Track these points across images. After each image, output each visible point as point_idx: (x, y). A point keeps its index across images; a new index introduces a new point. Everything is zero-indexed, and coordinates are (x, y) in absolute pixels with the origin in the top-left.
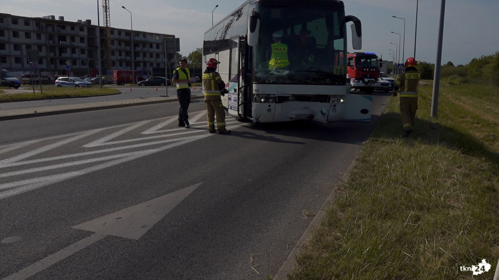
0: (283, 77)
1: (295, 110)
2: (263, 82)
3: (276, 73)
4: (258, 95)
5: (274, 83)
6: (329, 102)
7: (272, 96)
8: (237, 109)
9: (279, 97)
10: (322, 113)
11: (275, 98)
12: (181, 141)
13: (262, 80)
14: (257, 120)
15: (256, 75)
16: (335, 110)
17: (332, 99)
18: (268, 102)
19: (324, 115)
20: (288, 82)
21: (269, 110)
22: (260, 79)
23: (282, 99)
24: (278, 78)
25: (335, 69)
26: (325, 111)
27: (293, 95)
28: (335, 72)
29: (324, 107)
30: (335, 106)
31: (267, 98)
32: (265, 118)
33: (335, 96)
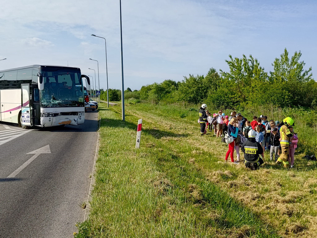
0: (56, 104)
1: (62, 120)
2: (46, 107)
3: (52, 102)
4: (43, 113)
5: (51, 107)
6: (78, 115)
7: (51, 113)
8: (30, 122)
9: (54, 114)
10: (75, 120)
11: (52, 114)
12: (20, 133)
13: (46, 106)
14: (44, 126)
15: (42, 104)
16: (80, 119)
17: (79, 114)
18: (49, 116)
19: (76, 121)
20: (58, 106)
21: (50, 120)
22: (44, 105)
23: (56, 115)
24: (53, 104)
25: (79, 100)
26: (76, 119)
27: (61, 113)
28: (79, 101)
29: (76, 117)
30: (80, 117)
31: (48, 115)
32: (48, 125)
33: (80, 112)
